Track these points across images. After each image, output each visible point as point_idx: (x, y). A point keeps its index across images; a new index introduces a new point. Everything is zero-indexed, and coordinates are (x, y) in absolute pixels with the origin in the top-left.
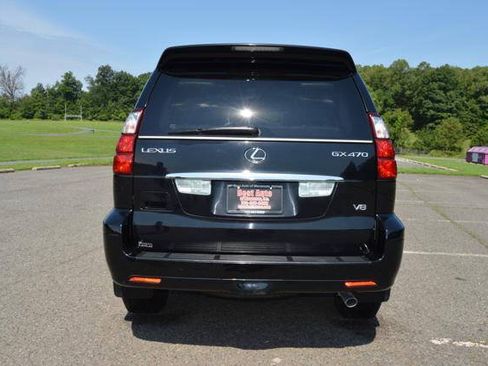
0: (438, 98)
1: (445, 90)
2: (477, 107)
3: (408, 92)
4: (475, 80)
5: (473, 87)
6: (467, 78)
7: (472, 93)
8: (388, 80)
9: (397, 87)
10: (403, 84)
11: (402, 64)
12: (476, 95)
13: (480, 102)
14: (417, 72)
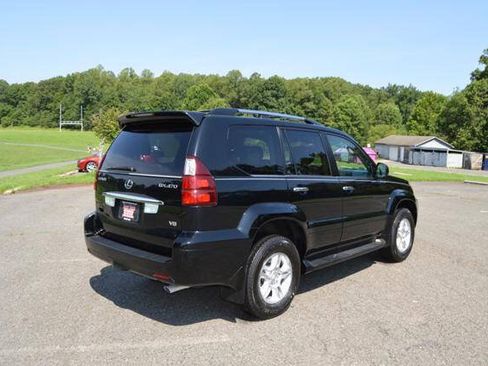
0: (271, 104)
1: (277, 97)
2: (302, 112)
3: (243, 99)
4: (300, 90)
5: (298, 95)
6: (294, 88)
7: (298, 100)
8: (225, 87)
9: (234, 94)
10: (239, 92)
11: (236, 74)
12: (301, 102)
13: (304, 108)
14: (250, 82)
